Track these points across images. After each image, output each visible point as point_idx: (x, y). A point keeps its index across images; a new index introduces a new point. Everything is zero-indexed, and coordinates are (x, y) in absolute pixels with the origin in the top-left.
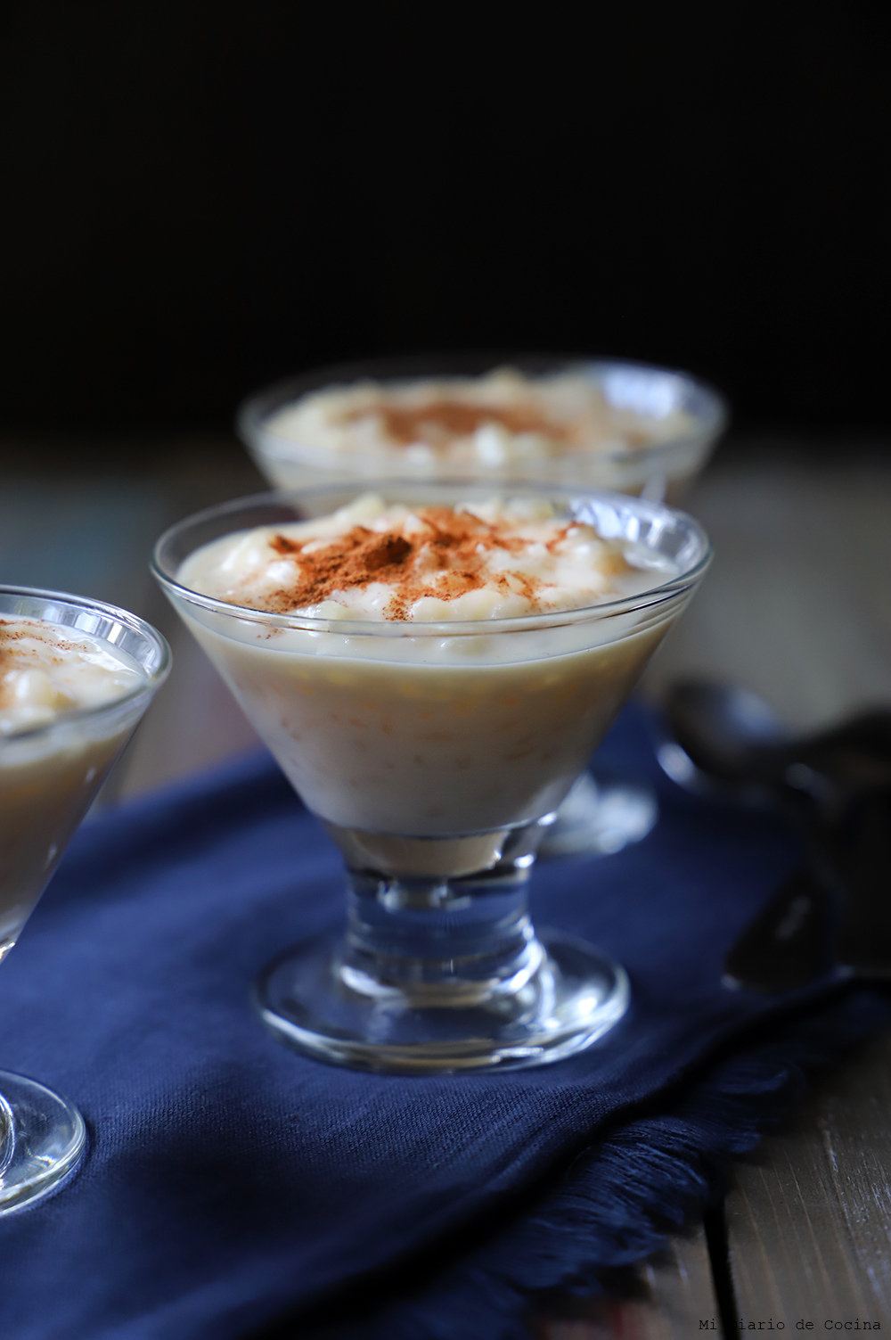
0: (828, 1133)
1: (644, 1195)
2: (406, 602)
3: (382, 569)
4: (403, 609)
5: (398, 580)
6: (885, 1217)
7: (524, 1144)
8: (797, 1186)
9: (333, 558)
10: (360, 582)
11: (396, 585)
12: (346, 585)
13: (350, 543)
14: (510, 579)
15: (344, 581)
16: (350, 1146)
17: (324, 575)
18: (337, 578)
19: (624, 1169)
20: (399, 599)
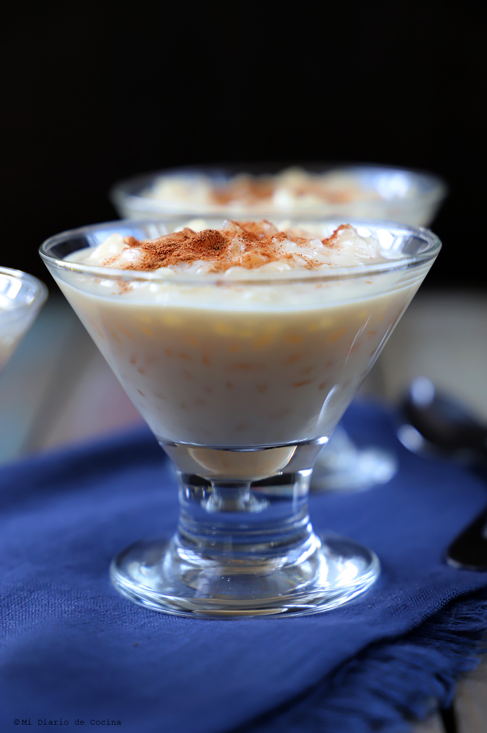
2: (221, 270)
3: (204, 252)
5: (216, 259)
9: (169, 246)
10: (189, 259)
11: (214, 262)
12: (178, 261)
13: (181, 238)
17: (163, 256)
18: (172, 257)
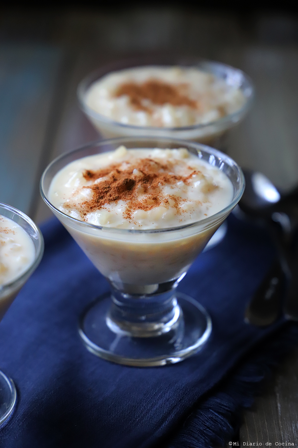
0: (278, 395)
1: (211, 434)
2: (132, 210)
3: (123, 193)
4: (130, 213)
5: (129, 198)
6: (296, 439)
7: (169, 413)
8: (266, 423)
9: (106, 188)
10: (116, 200)
11: (128, 201)
12: (110, 201)
13: (112, 180)
14: (170, 200)
15: (109, 200)
16: (109, 406)
17: (103, 195)
18: (107, 197)
19: (204, 422)
20: (129, 208)
